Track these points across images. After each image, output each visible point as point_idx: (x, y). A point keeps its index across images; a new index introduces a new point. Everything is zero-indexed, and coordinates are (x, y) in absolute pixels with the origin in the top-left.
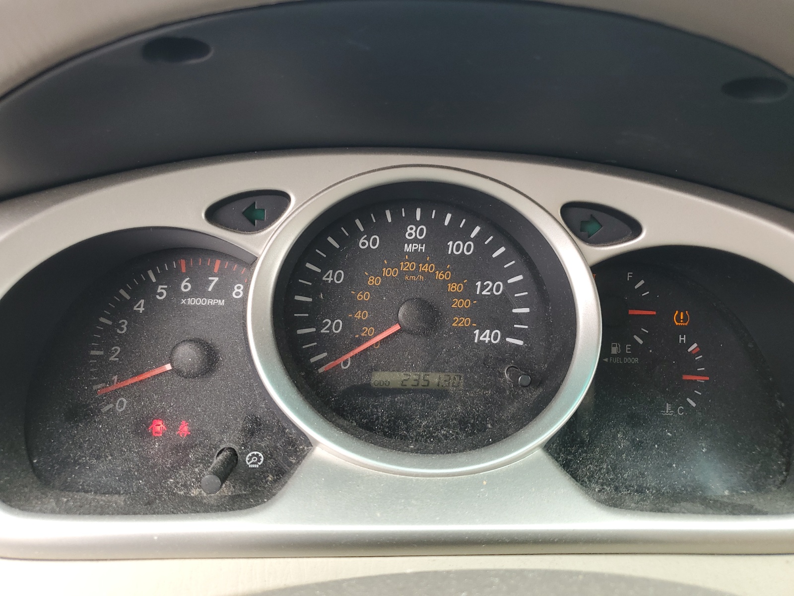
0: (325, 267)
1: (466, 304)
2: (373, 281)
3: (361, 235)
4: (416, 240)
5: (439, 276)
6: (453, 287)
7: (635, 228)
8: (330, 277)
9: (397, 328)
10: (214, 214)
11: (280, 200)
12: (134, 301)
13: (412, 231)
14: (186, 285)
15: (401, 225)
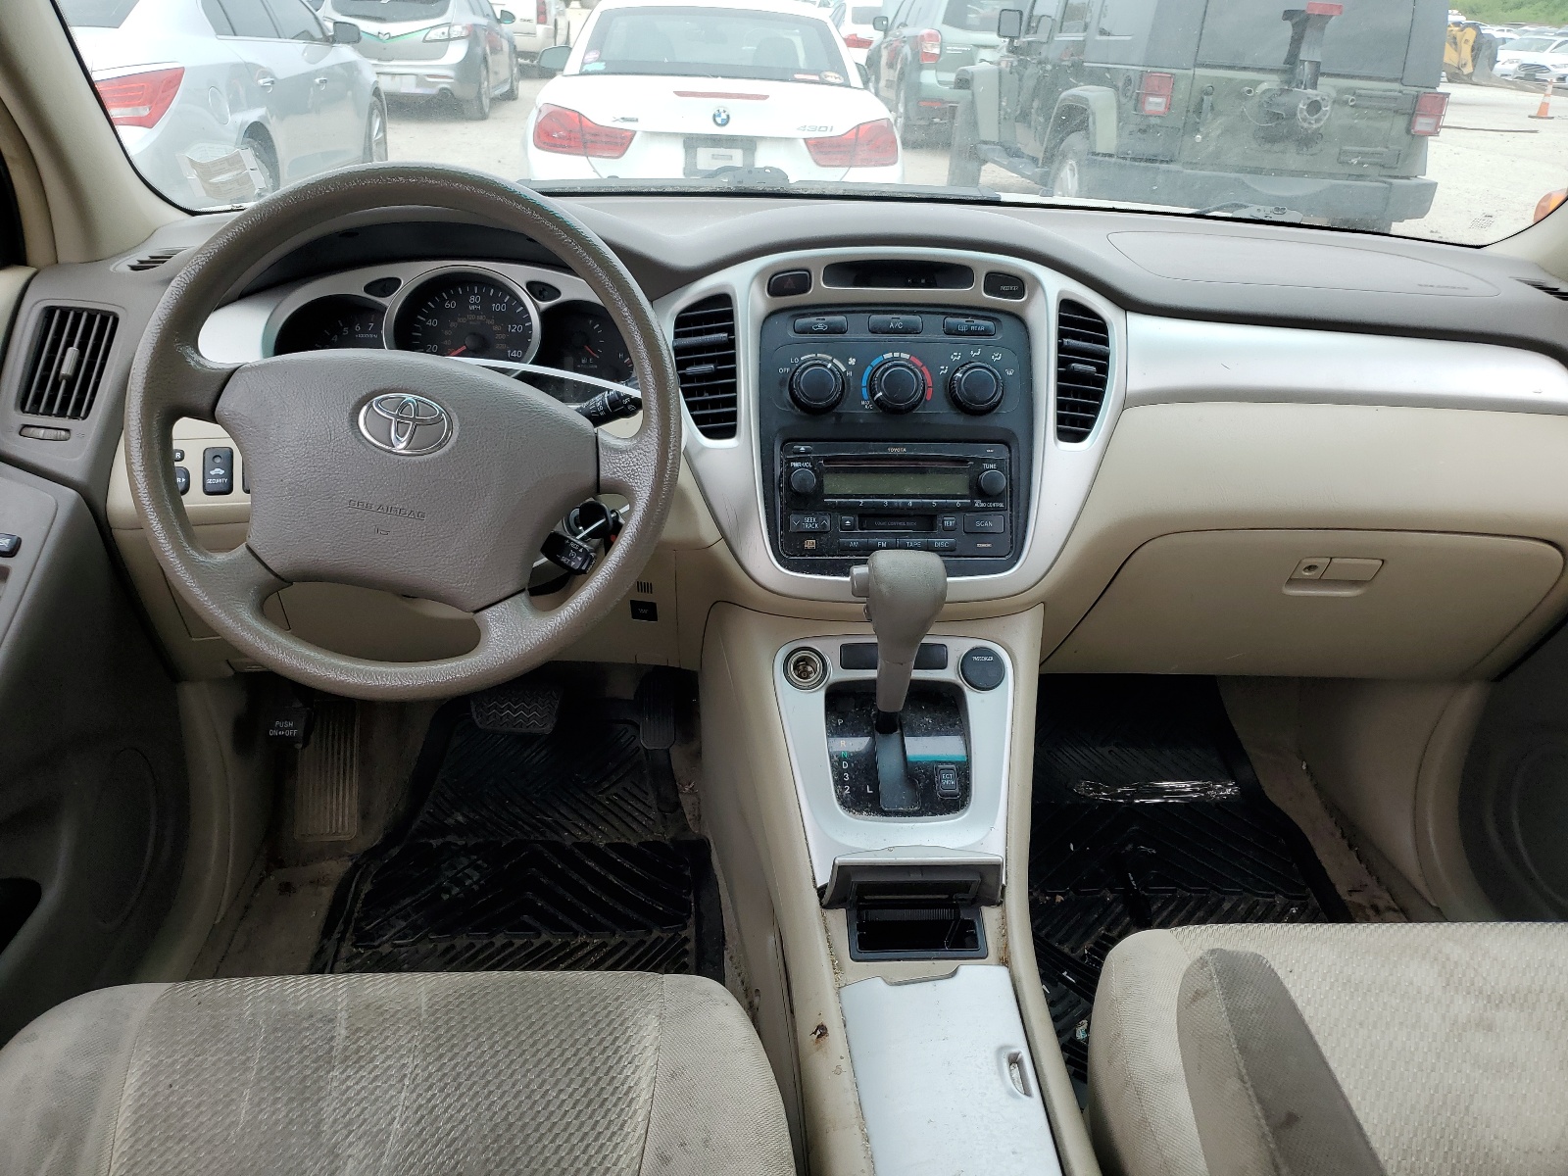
0: (427, 318)
1: (503, 336)
2: (452, 324)
3: (445, 300)
4: (475, 304)
5: (489, 322)
6: (496, 328)
7: (557, 293)
8: (430, 323)
9: (464, 348)
10: (368, 288)
11: (396, 282)
12: (332, 336)
13: (473, 299)
14: (358, 328)
15: (467, 295)
